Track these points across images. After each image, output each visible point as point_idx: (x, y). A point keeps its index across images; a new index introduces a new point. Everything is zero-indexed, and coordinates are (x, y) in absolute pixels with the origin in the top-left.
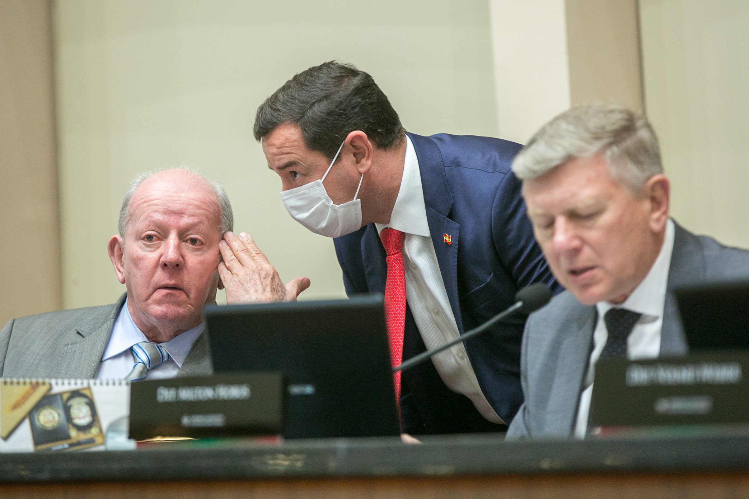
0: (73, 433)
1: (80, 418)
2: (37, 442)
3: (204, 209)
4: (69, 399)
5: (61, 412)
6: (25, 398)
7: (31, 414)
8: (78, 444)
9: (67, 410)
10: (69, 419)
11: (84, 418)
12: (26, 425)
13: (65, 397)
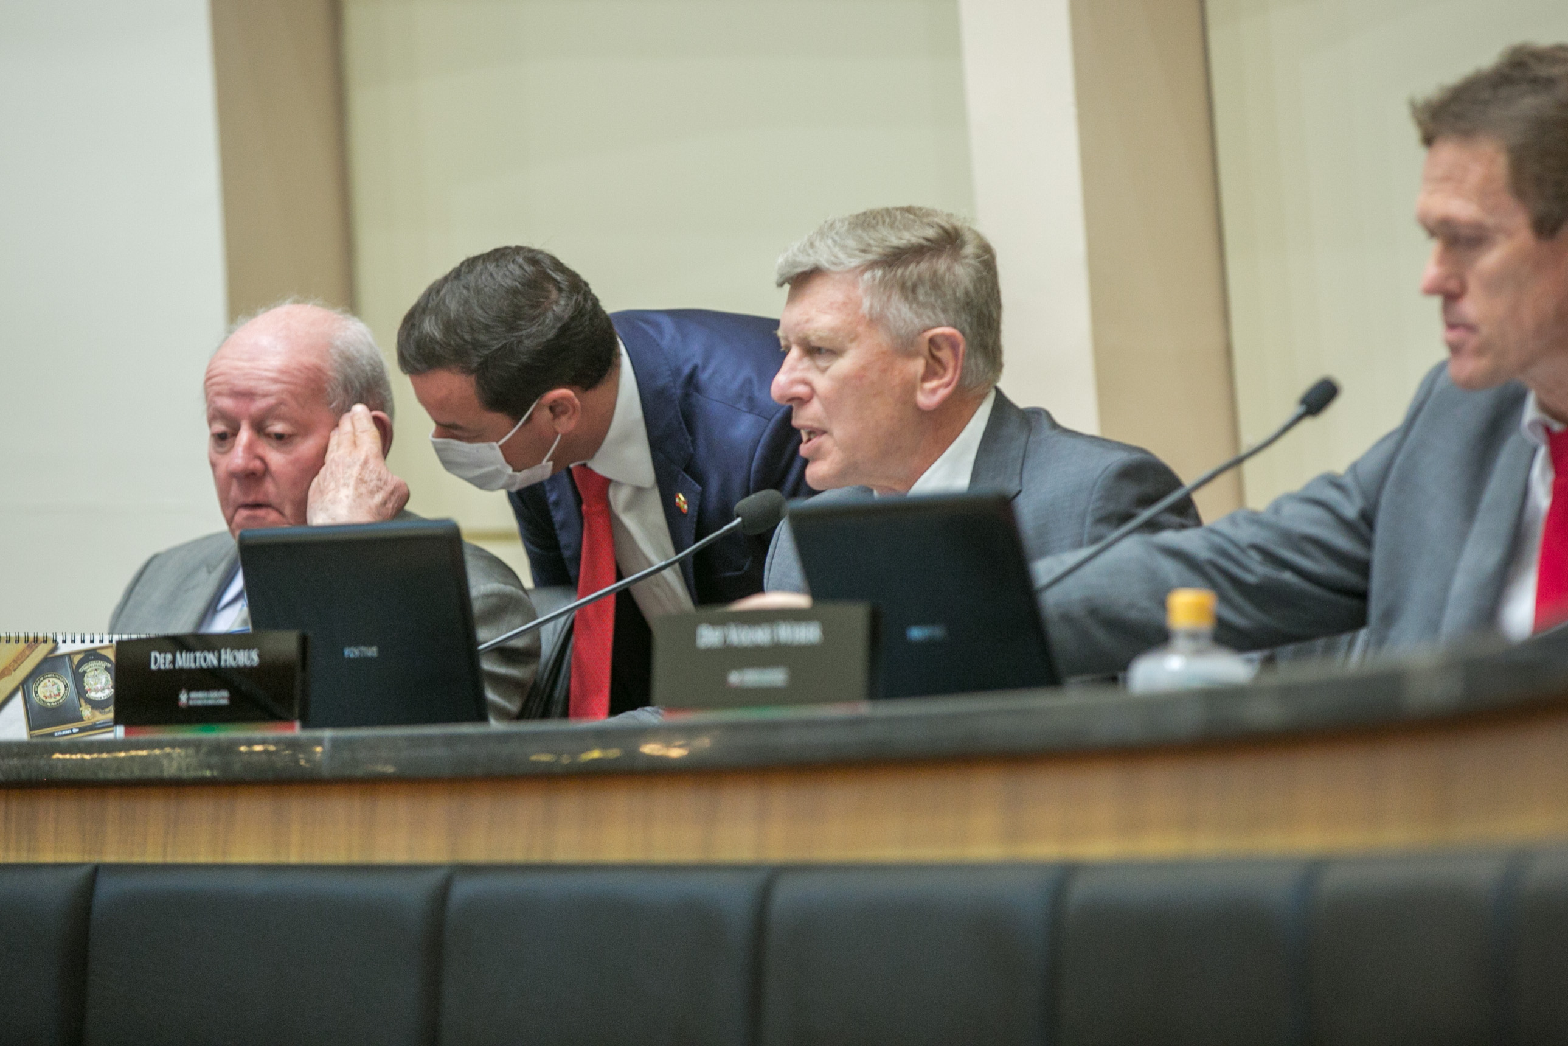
0: (86, 712)
1: (96, 691)
2: (32, 726)
3: (285, 382)
4: (82, 662)
5: (70, 682)
6: (18, 661)
7: (25, 686)
8: (93, 728)
9: (78, 678)
10: (81, 691)
11: (103, 690)
12: (19, 698)
13: (76, 659)
